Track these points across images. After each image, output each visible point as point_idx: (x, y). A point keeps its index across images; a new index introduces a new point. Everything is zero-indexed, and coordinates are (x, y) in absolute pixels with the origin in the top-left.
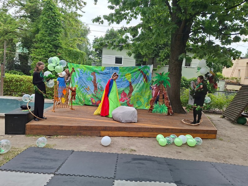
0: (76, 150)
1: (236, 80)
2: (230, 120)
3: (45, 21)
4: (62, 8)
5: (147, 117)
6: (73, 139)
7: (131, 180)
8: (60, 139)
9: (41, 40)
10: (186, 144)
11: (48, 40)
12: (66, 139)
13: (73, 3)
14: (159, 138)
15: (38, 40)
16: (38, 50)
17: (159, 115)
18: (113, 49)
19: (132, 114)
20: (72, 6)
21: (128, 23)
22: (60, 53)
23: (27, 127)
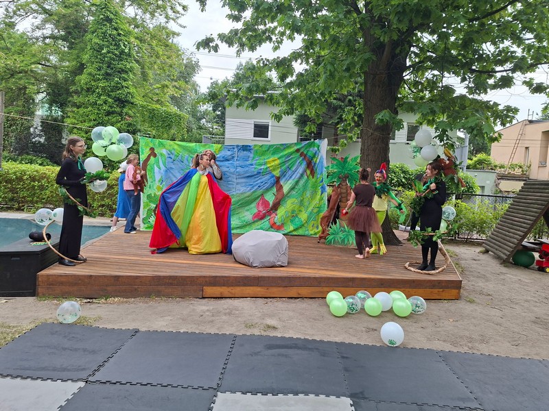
0: (143, 329)
1: (521, 170)
2: (498, 258)
3: (96, 47)
4: (134, 19)
5: (311, 254)
6: (141, 304)
7: (254, 392)
8: (112, 306)
9: (88, 88)
10: (391, 311)
11: (103, 88)
12: (127, 305)
13: (158, 7)
14: (332, 300)
15: (82, 89)
16: (81, 111)
17: (341, 248)
18: (238, 106)
19: (274, 247)
20: (156, 14)
21: (276, 49)
22: (130, 117)
23: (40, 279)
